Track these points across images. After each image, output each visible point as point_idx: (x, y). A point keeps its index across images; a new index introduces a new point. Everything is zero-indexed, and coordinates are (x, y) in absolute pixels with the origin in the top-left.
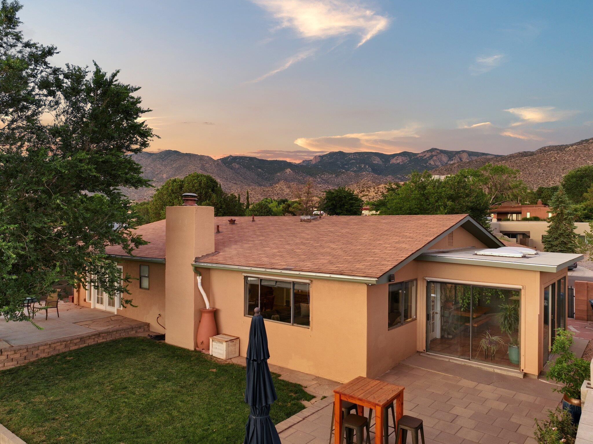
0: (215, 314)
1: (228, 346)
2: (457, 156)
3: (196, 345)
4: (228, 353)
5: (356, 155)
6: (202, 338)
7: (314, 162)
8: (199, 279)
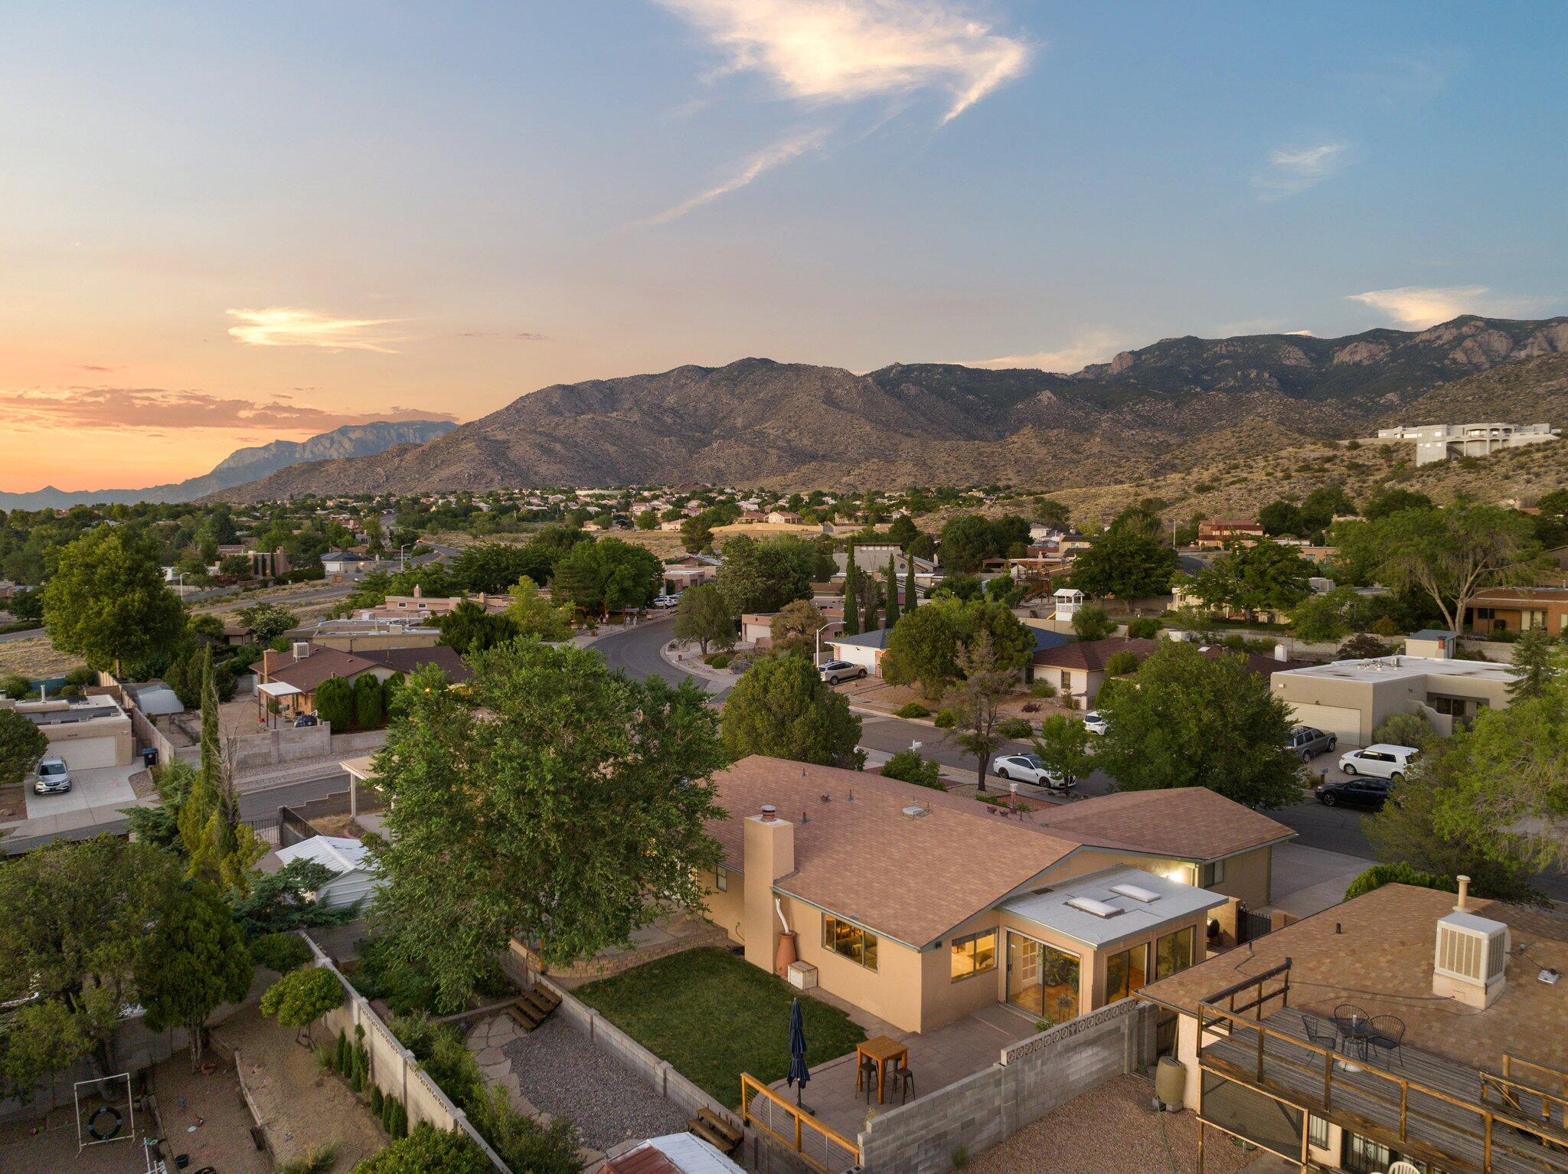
0: (794, 938)
1: (805, 977)
2: (1538, 334)
3: (775, 969)
4: (805, 983)
5: (1233, 345)
6: (781, 964)
7: (1116, 370)
8: (778, 902)
